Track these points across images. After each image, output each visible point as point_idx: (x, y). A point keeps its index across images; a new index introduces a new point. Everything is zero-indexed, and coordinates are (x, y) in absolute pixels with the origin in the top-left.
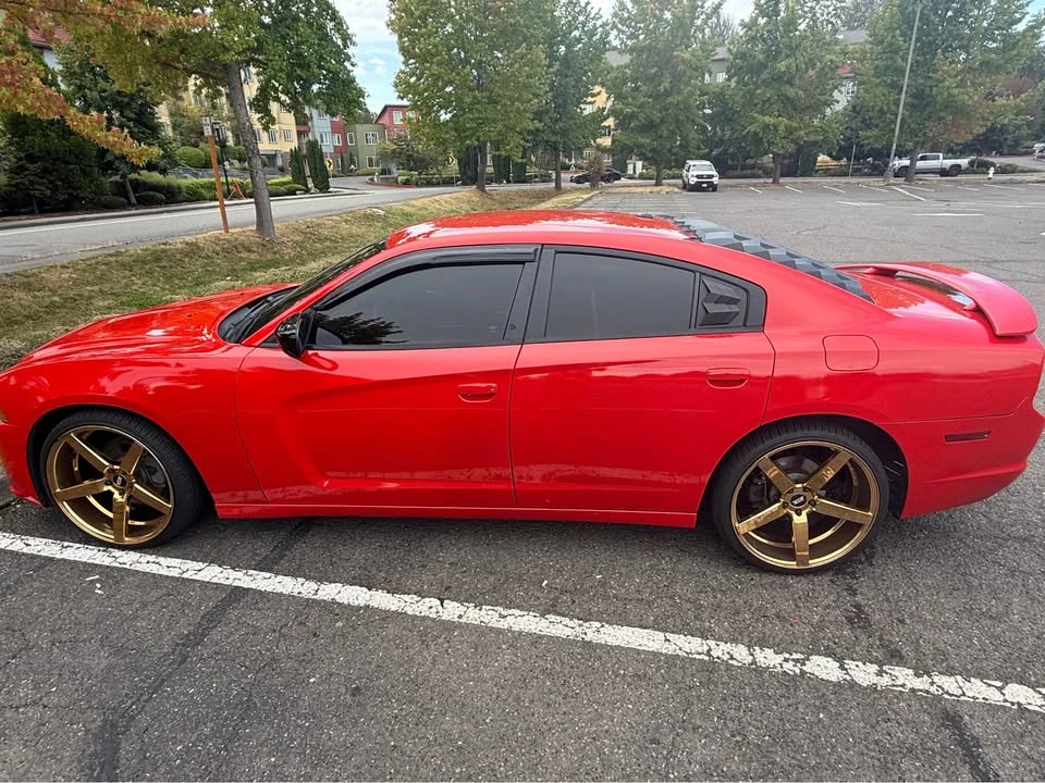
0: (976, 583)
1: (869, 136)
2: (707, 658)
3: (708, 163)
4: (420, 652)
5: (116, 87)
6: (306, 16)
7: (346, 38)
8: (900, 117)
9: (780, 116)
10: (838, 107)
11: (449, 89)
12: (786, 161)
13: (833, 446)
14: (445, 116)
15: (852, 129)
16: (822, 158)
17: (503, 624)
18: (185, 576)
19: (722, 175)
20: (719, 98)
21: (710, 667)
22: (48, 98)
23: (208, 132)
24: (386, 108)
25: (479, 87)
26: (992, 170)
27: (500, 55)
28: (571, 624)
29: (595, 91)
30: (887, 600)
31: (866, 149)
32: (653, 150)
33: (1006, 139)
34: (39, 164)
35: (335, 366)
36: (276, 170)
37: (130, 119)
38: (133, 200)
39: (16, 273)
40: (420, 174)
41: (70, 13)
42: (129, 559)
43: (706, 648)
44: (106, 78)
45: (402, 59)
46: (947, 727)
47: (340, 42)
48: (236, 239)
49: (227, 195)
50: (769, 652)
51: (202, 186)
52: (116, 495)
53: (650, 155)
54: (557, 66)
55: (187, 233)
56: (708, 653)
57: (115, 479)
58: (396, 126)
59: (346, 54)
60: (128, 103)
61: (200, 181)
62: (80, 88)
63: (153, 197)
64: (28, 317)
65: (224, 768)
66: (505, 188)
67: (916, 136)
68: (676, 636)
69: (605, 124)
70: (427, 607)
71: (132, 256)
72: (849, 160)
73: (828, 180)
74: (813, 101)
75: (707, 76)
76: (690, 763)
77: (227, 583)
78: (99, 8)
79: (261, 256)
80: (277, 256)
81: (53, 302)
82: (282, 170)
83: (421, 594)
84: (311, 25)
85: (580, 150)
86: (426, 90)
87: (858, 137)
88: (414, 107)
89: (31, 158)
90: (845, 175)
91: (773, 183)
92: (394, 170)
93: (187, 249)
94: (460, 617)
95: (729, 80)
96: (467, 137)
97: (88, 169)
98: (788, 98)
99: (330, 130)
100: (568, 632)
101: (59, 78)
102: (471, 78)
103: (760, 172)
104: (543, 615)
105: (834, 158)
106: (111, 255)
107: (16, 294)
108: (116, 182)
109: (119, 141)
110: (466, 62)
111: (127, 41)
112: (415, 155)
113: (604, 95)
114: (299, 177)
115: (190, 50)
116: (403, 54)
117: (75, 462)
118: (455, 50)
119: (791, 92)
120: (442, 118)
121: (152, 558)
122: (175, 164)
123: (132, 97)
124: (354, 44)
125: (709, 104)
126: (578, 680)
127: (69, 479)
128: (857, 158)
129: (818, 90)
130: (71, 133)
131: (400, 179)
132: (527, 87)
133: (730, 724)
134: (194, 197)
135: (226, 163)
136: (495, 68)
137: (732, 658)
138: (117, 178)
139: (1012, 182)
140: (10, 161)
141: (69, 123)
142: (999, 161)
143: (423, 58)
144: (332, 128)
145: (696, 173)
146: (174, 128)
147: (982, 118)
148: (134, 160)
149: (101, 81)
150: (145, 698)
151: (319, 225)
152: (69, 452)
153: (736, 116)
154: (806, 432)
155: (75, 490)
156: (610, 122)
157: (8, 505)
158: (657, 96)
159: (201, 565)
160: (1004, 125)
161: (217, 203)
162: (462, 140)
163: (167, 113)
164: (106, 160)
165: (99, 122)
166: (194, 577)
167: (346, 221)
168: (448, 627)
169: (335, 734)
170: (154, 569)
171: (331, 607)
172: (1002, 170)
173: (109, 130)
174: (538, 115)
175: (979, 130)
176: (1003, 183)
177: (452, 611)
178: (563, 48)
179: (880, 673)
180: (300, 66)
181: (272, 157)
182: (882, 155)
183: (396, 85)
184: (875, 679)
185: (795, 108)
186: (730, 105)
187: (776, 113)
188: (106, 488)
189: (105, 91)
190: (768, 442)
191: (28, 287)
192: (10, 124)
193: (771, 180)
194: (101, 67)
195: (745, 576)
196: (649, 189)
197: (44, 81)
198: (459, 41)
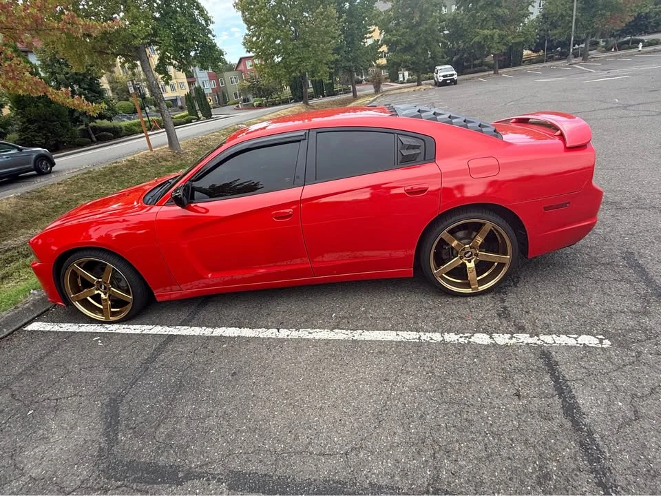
0: (574, 289)
1: (555, 33)
2: (418, 341)
3: (450, 66)
4: (267, 354)
5: (74, 71)
6: (181, 9)
7: (207, 19)
8: (574, 18)
9: (494, 28)
10: (532, 17)
11: (278, 42)
12: (501, 58)
13: (482, 221)
14: (278, 59)
15: (545, 31)
16: (526, 52)
17: (311, 337)
18: (143, 332)
19: (460, 73)
20: (453, 22)
21: (419, 345)
22: (36, 83)
23: (132, 90)
24: (241, 59)
25: (296, 38)
26: (641, 44)
27: (307, 15)
28: (347, 332)
29: (372, 30)
30: (522, 303)
31: (555, 42)
32: (413, 63)
33: (650, 22)
34: (36, 124)
35: (207, 211)
36: (178, 108)
37: (85, 89)
38: (94, 139)
39: (33, 191)
40: (267, 99)
41: (40, 30)
42: (114, 328)
43: (418, 336)
44: (67, 66)
45: (246, 26)
46: (541, 358)
47: (203, 22)
48: (158, 154)
49: (150, 128)
50: (452, 335)
51: (135, 125)
52: (103, 296)
53: (411, 67)
54: (344, 16)
55: (128, 155)
56: (419, 338)
57: (101, 287)
58: (248, 70)
59: (209, 29)
60: (83, 79)
61: (133, 122)
62: (53, 73)
63: (106, 135)
64: (43, 215)
65: (170, 412)
66: (321, 100)
67: (587, 29)
68: (402, 332)
69: (381, 50)
70: (271, 333)
71: (97, 172)
72: (544, 51)
73: (532, 66)
74: (515, 16)
75: (443, 8)
76: (403, 387)
77: (166, 333)
78: (56, 25)
79: (173, 162)
80: (184, 161)
81: (56, 205)
82: (181, 108)
83: (267, 328)
84: (184, 15)
85: (366, 69)
86: (263, 45)
87: (548, 35)
88: (257, 57)
89: (30, 121)
90: (542, 61)
91: (494, 73)
92: (251, 98)
93: (129, 164)
94: (288, 336)
95: (458, 9)
96: (292, 71)
97: (64, 123)
98: (498, 16)
99: (208, 78)
100: (345, 336)
101: (40, 69)
102: (291, 32)
103: (486, 67)
104: (332, 330)
105: (534, 51)
106: (85, 174)
107: (34, 203)
108: (82, 130)
109: (80, 103)
110: (287, 22)
111: (76, 41)
112: (263, 87)
113: (377, 31)
114: (192, 111)
115: (114, 41)
116: (246, 23)
117: (79, 281)
118: (279, 16)
119: (500, 11)
120: (276, 60)
121: (126, 326)
122: (116, 113)
123: (84, 75)
124: (213, 23)
125: (447, 27)
126: (348, 358)
127: (77, 290)
128: (549, 49)
129: (518, 8)
130: (52, 102)
131: (255, 104)
132: (326, 33)
133: (426, 369)
134: (131, 132)
135: (147, 108)
136: (305, 23)
137: (432, 339)
138: (81, 127)
139: (654, 51)
140: (18, 125)
141: (50, 96)
142: (646, 38)
143: (258, 25)
144: (209, 77)
145: (442, 74)
146: (113, 91)
147: (631, 10)
148: (91, 113)
149: (65, 68)
150: (129, 387)
151: (206, 139)
152: (75, 274)
153: (465, 33)
154: (465, 215)
155: (81, 295)
156: (384, 48)
157: (48, 310)
158: (412, 27)
159: (151, 327)
160: (647, 13)
161: (144, 134)
162: (290, 73)
163: (107, 82)
164: (74, 116)
165: (67, 94)
166: (149, 333)
167: (223, 135)
168: (281, 341)
169: (223, 393)
170: (128, 331)
171: (220, 339)
172: (650, 44)
173: (73, 97)
174: (337, 50)
175: (629, 19)
176: (649, 52)
177: (283, 333)
178: (347, 4)
179: (511, 338)
180: (181, 41)
181: (174, 101)
182: (566, 45)
183: (244, 44)
184: (507, 341)
185: (504, 22)
186: (460, 26)
187: (492, 27)
188: (96, 292)
189: (68, 73)
190: (446, 223)
191: (40, 198)
192: (15, 102)
193: (493, 72)
194: (63, 59)
195: (444, 300)
196: (412, 89)
197: (31, 73)
198: (280, 10)
